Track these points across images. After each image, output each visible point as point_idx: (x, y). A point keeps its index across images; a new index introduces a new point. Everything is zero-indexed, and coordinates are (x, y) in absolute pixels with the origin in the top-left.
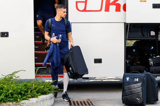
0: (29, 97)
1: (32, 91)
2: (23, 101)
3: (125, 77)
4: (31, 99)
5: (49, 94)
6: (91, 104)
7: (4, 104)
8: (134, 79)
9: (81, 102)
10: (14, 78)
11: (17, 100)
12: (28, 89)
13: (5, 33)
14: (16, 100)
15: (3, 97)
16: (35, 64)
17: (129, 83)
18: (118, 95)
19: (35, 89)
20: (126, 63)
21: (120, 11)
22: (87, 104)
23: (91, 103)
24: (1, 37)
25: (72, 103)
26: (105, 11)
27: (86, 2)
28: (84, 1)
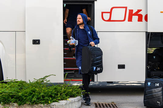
0: (59, 100)
2: (54, 103)
3: (146, 82)
4: (61, 101)
5: (76, 96)
6: (115, 106)
7: (36, 105)
9: (106, 105)
10: (45, 82)
11: (48, 102)
12: (58, 92)
13: (37, 40)
14: (47, 102)
15: (35, 100)
16: (64, 69)
17: (150, 88)
18: (140, 99)
19: (64, 92)
20: (147, 69)
22: (111, 106)
23: (115, 105)
24: (33, 44)
25: (98, 105)
26: (128, 21)
27: (111, 13)
28: (110, 11)
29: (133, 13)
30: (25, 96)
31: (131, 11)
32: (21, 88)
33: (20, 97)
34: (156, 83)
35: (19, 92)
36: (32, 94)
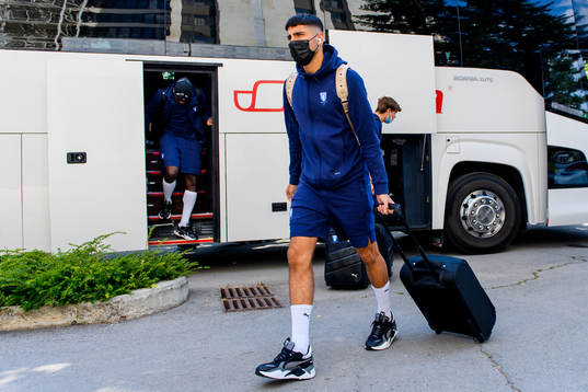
0: (132, 288)
1: (138, 273)
2: (119, 298)
5: (176, 277)
6: (265, 292)
7: (72, 307)
9: (245, 290)
10: (98, 249)
11: (104, 297)
12: (129, 271)
13: (78, 154)
14: (101, 296)
15: (71, 292)
16: (148, 219)
17: (338, 246)
19: (146, 270)
22: (257, 292)
23: (266, 289)
24: (69, 162)
25: (227, 292)
27: (254, 93)
28: (251, 90)
30: (44, 288)
32: (34, 269)
33: (30, 289)
35: (27, 278)
36: (61, 280)
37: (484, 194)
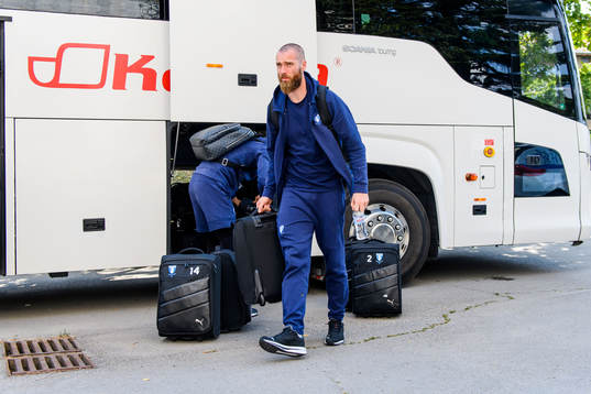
6: (70, 346)
8: (188, 268)
9: (41, 344)
17: (176, 280)
21: (154, 89)
22: (59, 346)
23: (72, 342)
25: (14, 347)
26: (114, 88)
27: (58, 61)
28: (55, 56)
29: (129, 65)
31: (122, 59)
34: (191, 265)
37: (382, 209)
